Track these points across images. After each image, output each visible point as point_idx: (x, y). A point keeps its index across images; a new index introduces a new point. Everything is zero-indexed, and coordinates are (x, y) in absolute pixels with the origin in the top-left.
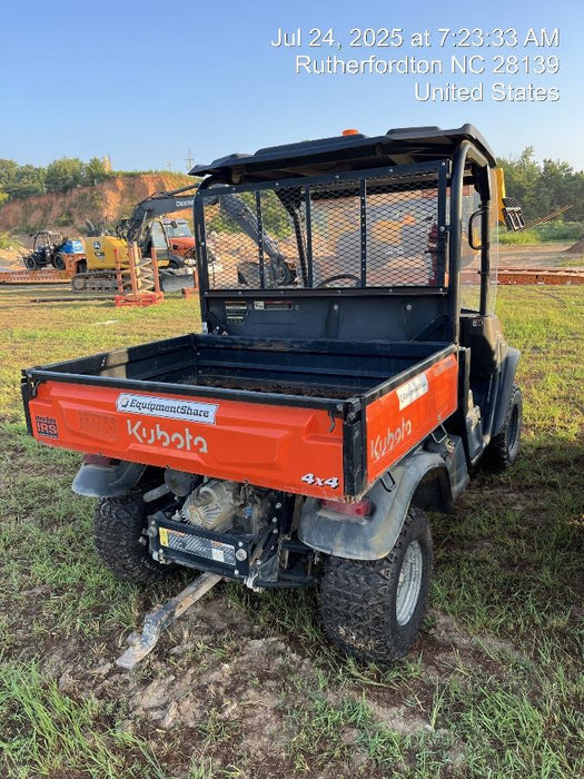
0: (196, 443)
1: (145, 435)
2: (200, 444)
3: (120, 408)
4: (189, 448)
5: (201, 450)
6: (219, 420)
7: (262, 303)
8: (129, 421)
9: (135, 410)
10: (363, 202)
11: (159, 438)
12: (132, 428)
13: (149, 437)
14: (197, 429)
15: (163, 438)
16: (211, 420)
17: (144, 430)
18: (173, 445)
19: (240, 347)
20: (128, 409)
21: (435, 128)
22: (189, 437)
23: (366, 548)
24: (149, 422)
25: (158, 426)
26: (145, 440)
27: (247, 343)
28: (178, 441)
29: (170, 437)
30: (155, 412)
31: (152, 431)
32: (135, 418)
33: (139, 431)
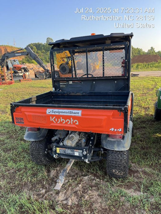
0: (74, 122)
1: (56, 121)
2: (76, 122)
3: (47, 113)
4: (72, 123)
5: (76, 124)
6: (82, 115)
7: (71, 82)
8: (51, 117)
9: (54, 113)
10: (103, 53)
11: (61, 121)
12: (52, 119)
13: (58, 121)
14: (74, 118)
15: (63, 121)
16: (80, 115)
17: (56, 119)
18: (66, 123)
19: (66, 94)
20: (51, 113)
21: (123, 33)
22: (72, 120)
23: (124, 147)
24: (58, 117)
25: (61, 118)
26: (57, 122)
27: (68, 93)
28: (68, 122)
29: (66, 120)
30: (60, 114)
31: (59, 119)
32: (53, 116)
33: (55, 120)
